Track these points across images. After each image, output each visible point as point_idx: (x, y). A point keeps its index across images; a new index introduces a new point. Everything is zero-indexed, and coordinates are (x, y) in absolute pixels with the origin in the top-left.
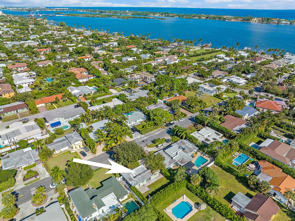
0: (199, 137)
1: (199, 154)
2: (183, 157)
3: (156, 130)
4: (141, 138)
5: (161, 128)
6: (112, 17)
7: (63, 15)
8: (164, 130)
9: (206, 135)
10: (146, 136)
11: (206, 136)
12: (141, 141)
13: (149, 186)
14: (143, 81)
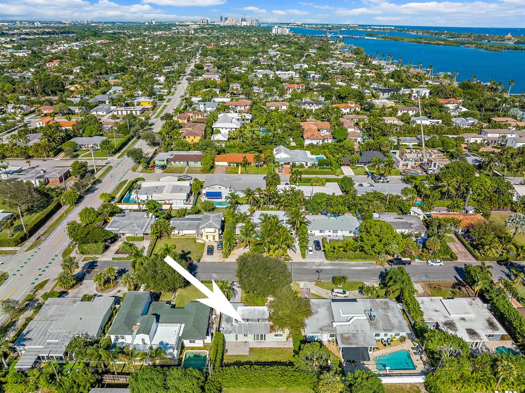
0: (437, 311)
1: (408, 345)
2: (360, 332)
3: (361, 262)
4: (321, 264)
5: (374, 262)
6: (466, 45)
7: (376, 38)
8: (378, 267)
9: (458, 314)
10: (333, 265)
11: (454, 317)
12: (314, 270)
13: (251, 350)
14: (421, 166)
